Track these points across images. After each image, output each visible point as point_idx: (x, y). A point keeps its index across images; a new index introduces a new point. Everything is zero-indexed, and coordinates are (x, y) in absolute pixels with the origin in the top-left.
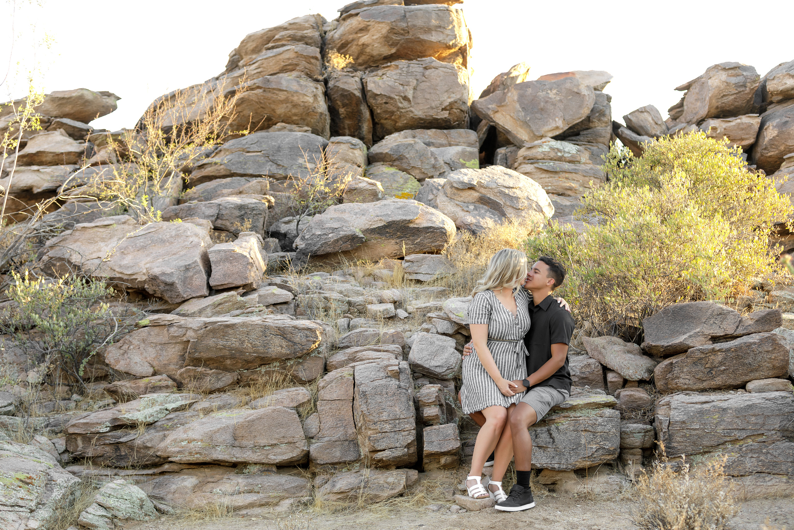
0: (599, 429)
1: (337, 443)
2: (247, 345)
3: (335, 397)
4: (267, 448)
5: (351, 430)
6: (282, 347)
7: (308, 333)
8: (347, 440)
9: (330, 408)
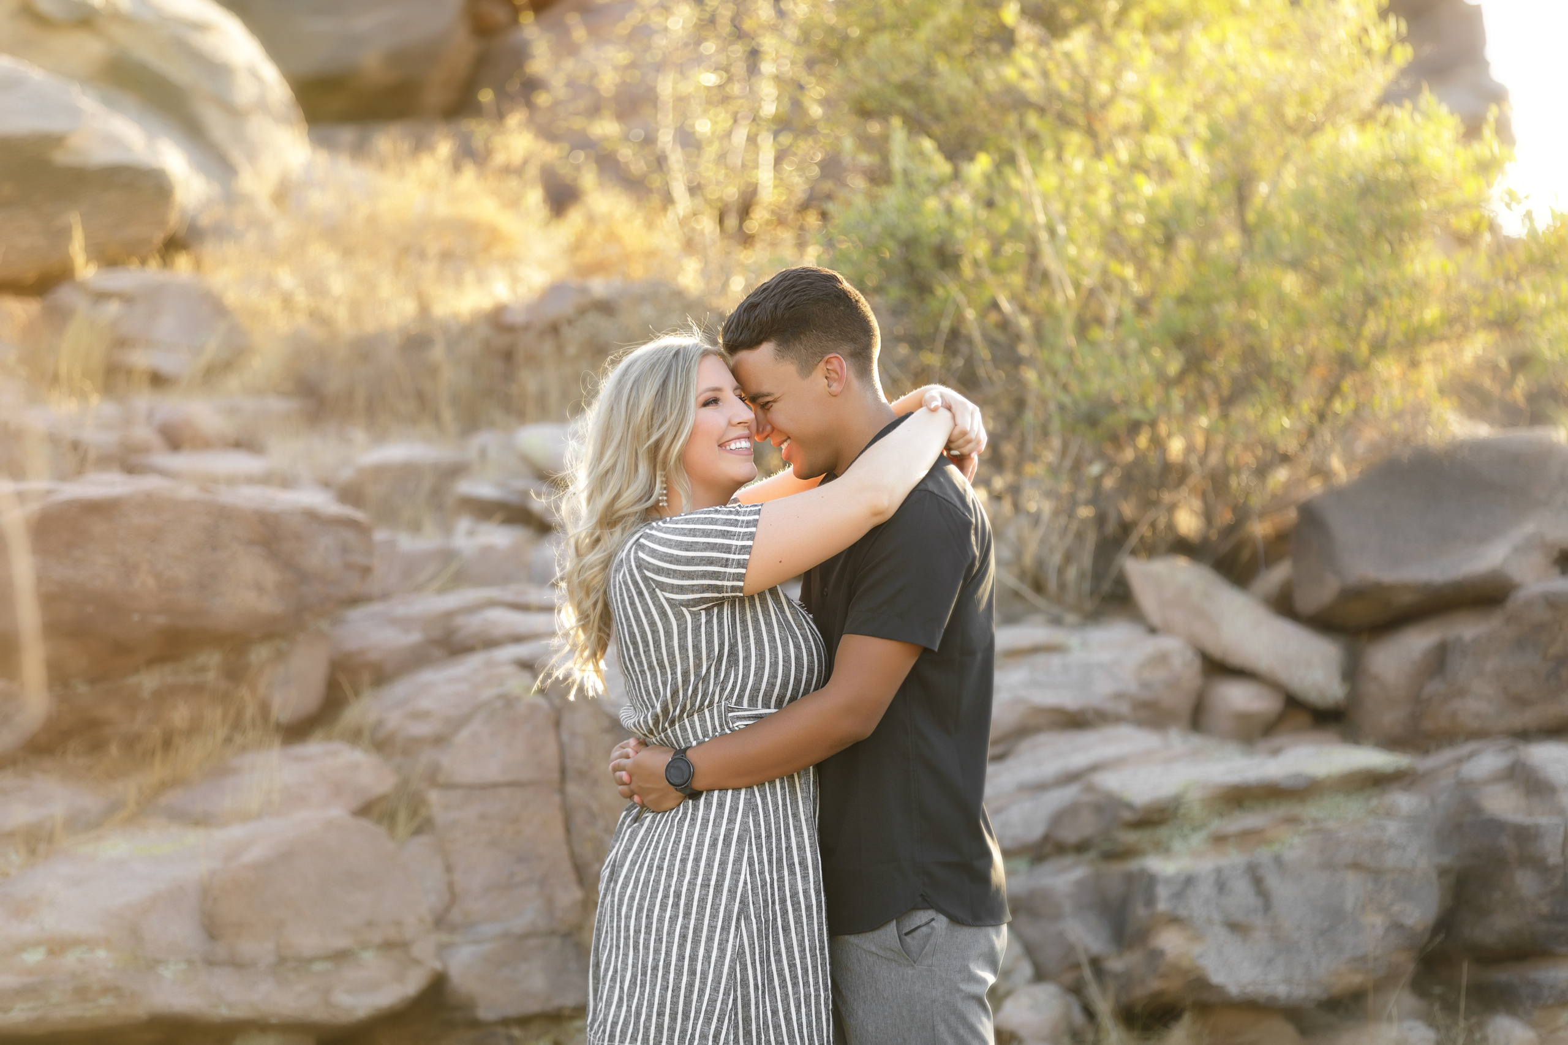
0: (1390, 859)
1: (533, 942)
2: (144, 582)
3: (492, 771)
4: (318, 967)
5: (569, 895)
6: (260, 588)
7: (350, 536)
8: (552, 933)
9: (483, 817)
